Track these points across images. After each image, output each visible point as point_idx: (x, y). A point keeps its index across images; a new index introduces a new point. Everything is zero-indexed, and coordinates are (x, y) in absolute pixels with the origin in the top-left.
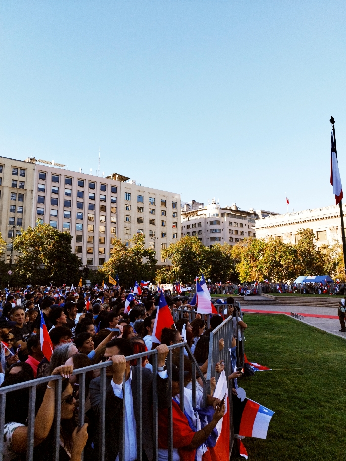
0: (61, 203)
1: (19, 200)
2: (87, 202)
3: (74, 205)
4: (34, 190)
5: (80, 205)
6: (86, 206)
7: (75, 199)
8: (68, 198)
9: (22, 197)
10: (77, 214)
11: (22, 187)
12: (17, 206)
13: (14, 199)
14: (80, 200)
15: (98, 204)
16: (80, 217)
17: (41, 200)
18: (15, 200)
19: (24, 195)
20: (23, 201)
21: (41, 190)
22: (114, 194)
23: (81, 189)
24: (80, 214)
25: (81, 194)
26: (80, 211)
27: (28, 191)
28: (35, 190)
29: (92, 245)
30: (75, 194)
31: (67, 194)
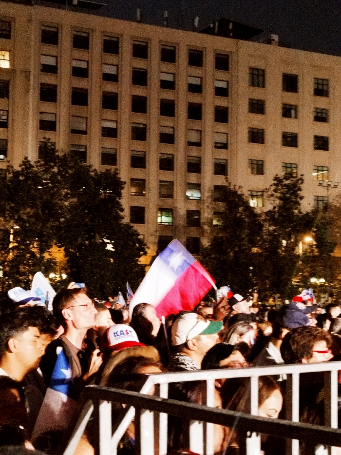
2: (154, 95)
3: (125, 103)
6: (154, 106)
7: (126, 91)
10: (133, 128)
14: (140, 91)
15: (182, 99)
21: (48, 69)
22: (221, 74)
23: (140, 64)
24: (139, 127)
25: (140, 77)
26: (140, 118)
28: (34, 69)
30: (126, 77)
31: (108, 77)
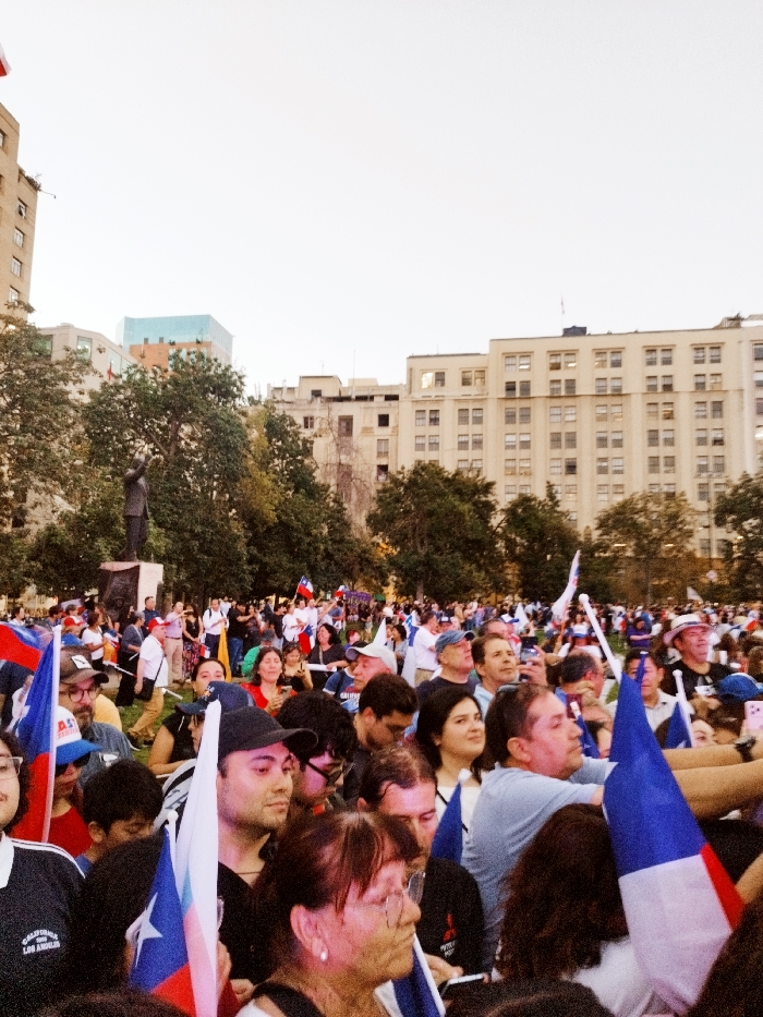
1: (713, 416)
4: (745, 388)
9: (718, 407)
13: (702, 416)
18: (705, 417)
19: (724, 404)
20: (722, 416)
27: (731, 393)
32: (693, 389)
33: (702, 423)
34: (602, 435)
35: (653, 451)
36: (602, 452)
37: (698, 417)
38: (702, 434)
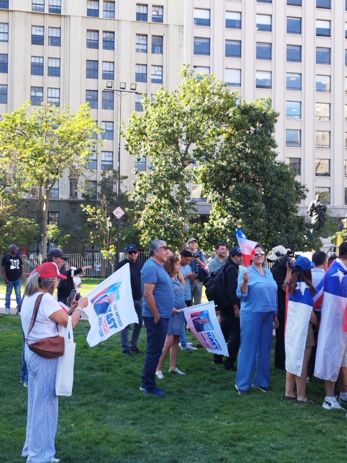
0: (249, 51)
1: (153, 52)
2: (310, 45)
3: (279, 54)
4: (185, 25)
5: (295, 55)
6: (309, 55)
7: (281, 40)
8: (265, 37)
9: (158, 44)
10: (288, 79)
11: (159, 20)
12: (149, 66)
13: (142, 50)
14: (295, 39)
15: (339, 47)
16: (295, 85)
17: (202, 48)
18: (146, 51)
19: (164, 38)
20: (162, 52)
21: (200, 22)
23: (294, 11)
24: (294, 78)
25: (295, 27)
26: (295, 67)
27: (171, 27)
28: (188, 23)
29: (325, 154)
30: (280, 26)
32: (135, 19)
33: (142, 58)
34: (37, 61)
35: (92, 84)
36: (37, 81)
37: (137, 50)
38: (142, 70)
